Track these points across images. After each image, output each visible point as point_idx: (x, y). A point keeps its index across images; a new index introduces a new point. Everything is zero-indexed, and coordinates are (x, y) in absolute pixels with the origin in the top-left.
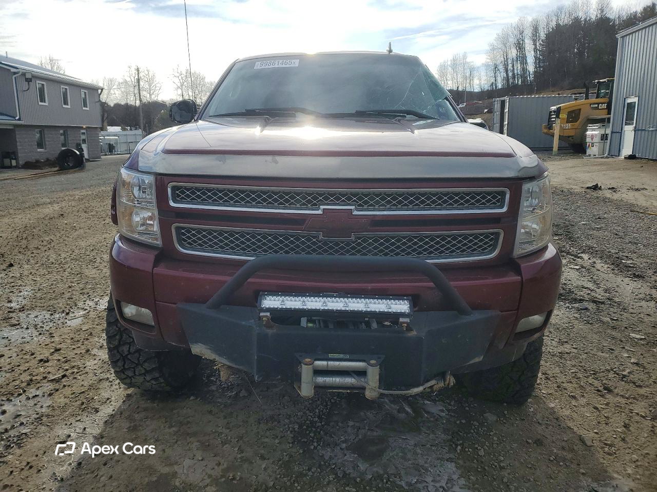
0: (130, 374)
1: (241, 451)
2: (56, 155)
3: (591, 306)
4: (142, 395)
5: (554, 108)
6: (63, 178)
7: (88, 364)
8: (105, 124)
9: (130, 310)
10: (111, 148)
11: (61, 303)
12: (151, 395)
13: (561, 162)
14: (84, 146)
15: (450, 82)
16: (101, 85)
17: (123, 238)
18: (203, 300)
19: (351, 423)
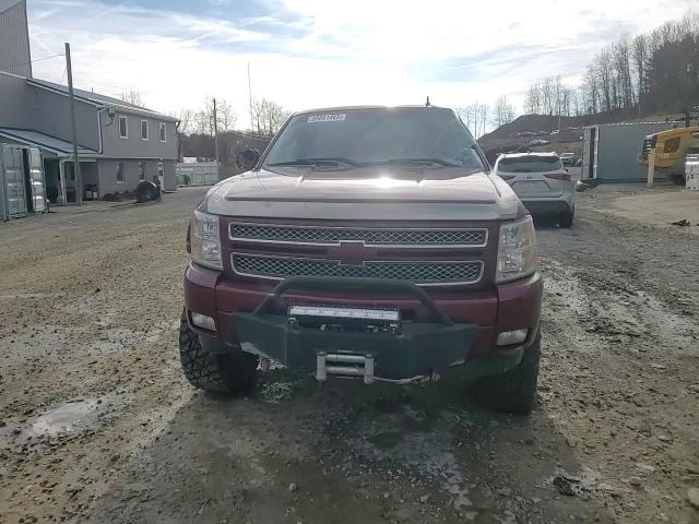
0: (197, 375)
1: (281, 436)
2: (135, 187)
3: (625, 339)
4: (206, 395)
5: (649, 137)
6: (140, 210)
7: (164, 371)
8: (182, 155)
9: (198, 319)
10: (187, 180)
11: (142, 322)
12: (212, 394)
13: (654, 196)
14: (161, 179)
15: (541, 107)
16: (178, 117)
17: (195, 263)
18: (249, 310)
19: (374, 423)
